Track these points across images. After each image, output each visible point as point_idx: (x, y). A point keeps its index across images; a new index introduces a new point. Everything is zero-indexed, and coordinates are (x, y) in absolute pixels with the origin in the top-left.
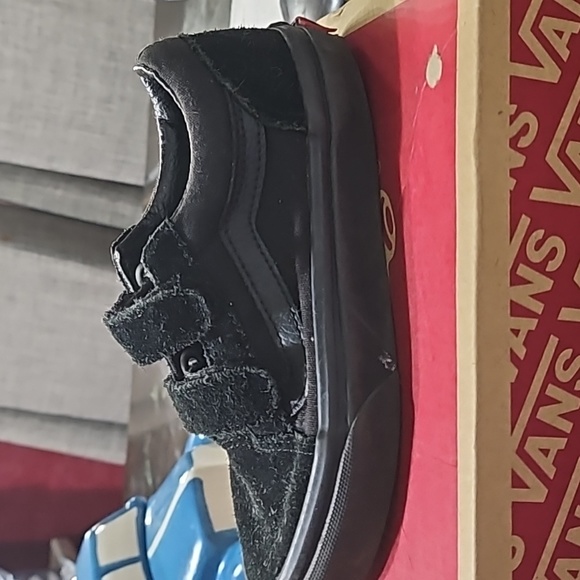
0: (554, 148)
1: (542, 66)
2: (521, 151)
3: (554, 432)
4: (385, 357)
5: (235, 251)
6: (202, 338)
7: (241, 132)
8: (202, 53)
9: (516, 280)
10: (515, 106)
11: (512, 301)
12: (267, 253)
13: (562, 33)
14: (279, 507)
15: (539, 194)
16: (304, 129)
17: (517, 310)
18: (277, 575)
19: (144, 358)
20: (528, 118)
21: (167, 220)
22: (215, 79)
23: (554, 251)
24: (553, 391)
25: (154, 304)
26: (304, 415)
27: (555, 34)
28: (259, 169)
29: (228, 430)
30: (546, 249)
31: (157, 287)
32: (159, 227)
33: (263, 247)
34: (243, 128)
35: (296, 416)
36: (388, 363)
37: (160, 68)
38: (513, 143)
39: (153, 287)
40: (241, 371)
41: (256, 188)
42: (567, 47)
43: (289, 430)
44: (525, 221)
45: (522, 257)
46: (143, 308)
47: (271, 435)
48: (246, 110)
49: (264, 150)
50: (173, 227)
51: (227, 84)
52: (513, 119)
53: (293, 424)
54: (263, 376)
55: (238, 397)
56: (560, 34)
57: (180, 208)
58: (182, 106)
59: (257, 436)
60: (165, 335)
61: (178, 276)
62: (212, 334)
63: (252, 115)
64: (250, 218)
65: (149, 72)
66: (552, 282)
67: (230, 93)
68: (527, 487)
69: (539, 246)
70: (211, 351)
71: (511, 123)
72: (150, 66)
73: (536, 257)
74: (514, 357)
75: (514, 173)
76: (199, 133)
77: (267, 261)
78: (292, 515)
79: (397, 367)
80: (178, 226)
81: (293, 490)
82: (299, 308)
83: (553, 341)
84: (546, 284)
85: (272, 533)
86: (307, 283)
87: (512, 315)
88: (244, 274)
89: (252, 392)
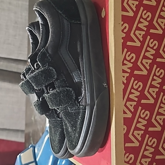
0: (132, 32)
1: (129, 12)
2: (124, 33)
3: (133, 101)
4: (104, 84)
5: (63, 56)
6: (54, 81)
7: (63, 24)
8: (52, 3)
9: (124, 64)
10: (123, 22)
11: (123, 69)
12: (71, 57)
13: (134, 4)
14: (76, 127)
15: (129, 43)
16: (80, 22)
17: (124, 71)
18: (77, 145)
19: (38, 86)
20: (126, 25)
21: (44, 48)
22: (56, 10)
23: (133, 57)
24: (133, 91)
25: (41, 71)
26: (82, 101)
27: (132, 5)
28: (68, 34)
29: (62, 106)
30: (131, 57)
31: (41, 67)
32: (42, 50)
33: (70, 55)
34: (64, 23)
35: (80, 101)
36: (105, 85)
37: (41, 8)
38: (123, 31)
39: (40, 67)
40: (65, 89)
41: (68, 39)
42: (135, 8)
43: (78, 105)
44: (126, 50)
45: (125, 59)
46: (38, 73)
47: (74, 107)
48: (65, 18)
49: (69, 29)
50: (46, 50)
51: (59, 11)
52: (122, 25)
53: (79, 103)
54: (71, 90)
55: (64, 96)
56: (133, 4)
57: (47, 45)
58: (47, 18)
59: (70, 108)
60: (44, 80)
61: (47, 64)
62: (57, 79)
63: (66, 19)
64: (66, 47)
65: (38, 9)
66: (132, 64)
67: (60, 14)
68: (127, 114)
69: (129, 56)
70: (57, 84)
71: (122, 26)
72: (38, 7)
73: (128, 59)
74: (123, 83)
75: (123, 38)
76: (52, 24)
77: (71, 59)
78: (80, 128)
79: (108, 86)
80: (47, 50)
81: (80, 121)
82: (80, 71)
83: (133, 79)
84: (131, 65)
85: (74, 135)
86: (83, 64)
87: (123, 73)
88: (65, 63)
89: (68, 95)
